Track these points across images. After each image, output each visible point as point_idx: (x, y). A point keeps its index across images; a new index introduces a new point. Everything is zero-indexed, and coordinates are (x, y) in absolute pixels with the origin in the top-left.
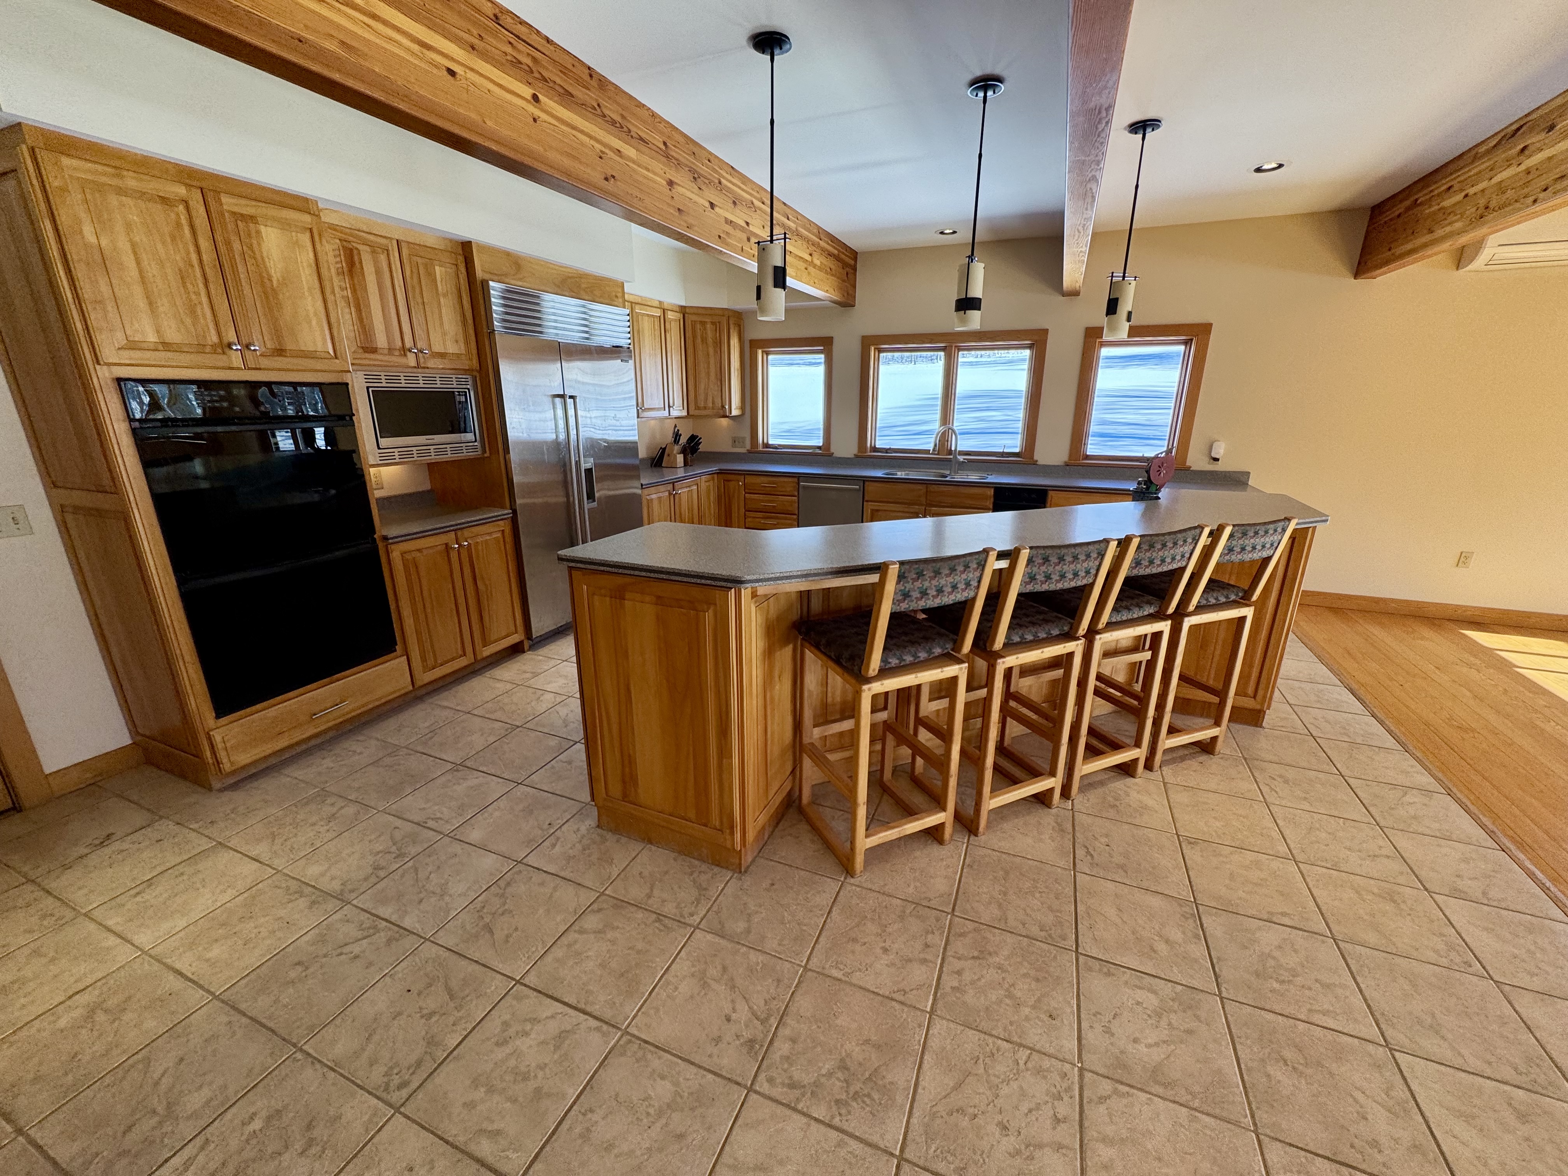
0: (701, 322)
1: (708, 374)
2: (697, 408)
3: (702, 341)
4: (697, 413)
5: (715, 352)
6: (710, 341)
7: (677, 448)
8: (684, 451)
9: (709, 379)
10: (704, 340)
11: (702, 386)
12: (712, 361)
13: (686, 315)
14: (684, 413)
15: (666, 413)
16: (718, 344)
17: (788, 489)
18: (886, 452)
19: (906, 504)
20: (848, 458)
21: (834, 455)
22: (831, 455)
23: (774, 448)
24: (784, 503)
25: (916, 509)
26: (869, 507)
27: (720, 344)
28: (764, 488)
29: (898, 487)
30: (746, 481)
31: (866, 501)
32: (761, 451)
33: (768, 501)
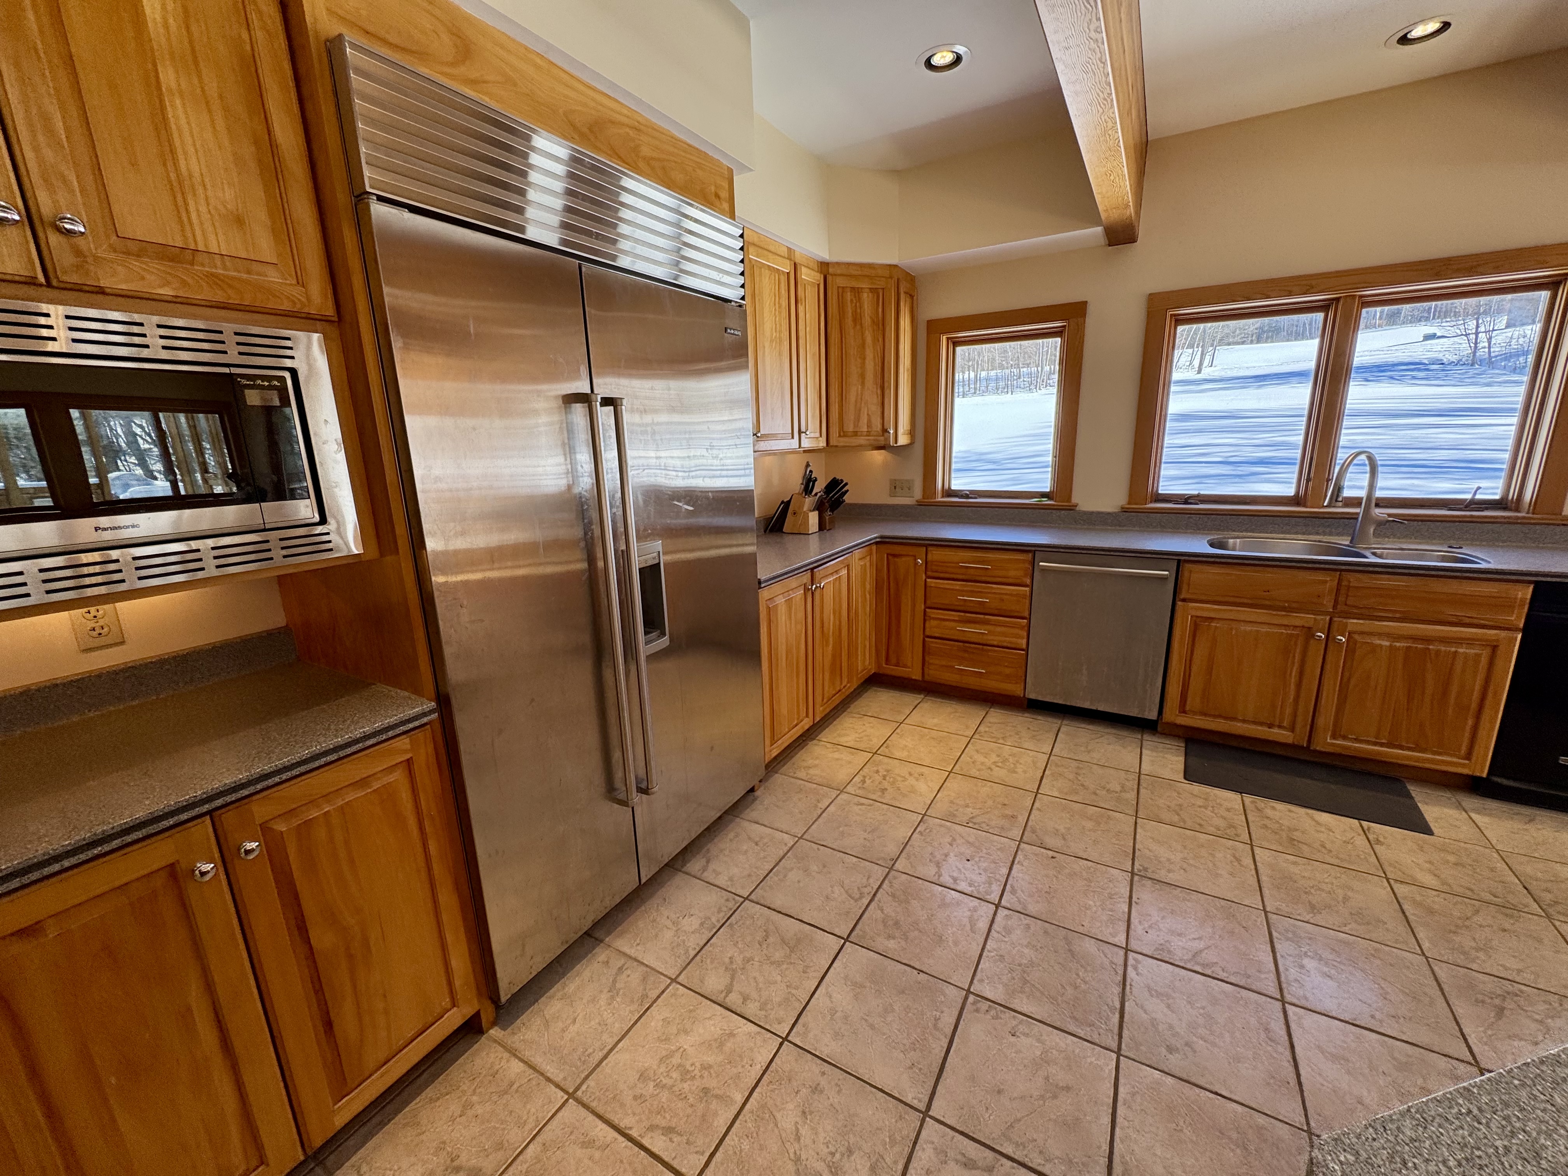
0: (853, 289)
1: (862, 376)
2: (843, 434)
3: (855, 320)
4: (843, 442)
5: (875, 340)
6: (867, 320)
7: (809, 502)
8: (819, 507)
9: (863, 384)
10: (857, 319)
11: (852, 397)
12: (869, 353)
13: (829, 278)
14: (822, 443)
15: (794, 444)
16: (880, 325)
17: (1013, 573)
18: (1186, 502)
19: (1283, 609)
20: (1109, 513)
21: (1077, 508)
22: (1072, 508)
23: (962, 497)
24: (1005, 597)
25: (1305, 619)
26: (1188, 612)
27: (883, 325)
28: (963, 571)
29: (1269, 575)
30: (930, 557)
31: (1184, 600)
32: (939, 502)
33: (972, 593)
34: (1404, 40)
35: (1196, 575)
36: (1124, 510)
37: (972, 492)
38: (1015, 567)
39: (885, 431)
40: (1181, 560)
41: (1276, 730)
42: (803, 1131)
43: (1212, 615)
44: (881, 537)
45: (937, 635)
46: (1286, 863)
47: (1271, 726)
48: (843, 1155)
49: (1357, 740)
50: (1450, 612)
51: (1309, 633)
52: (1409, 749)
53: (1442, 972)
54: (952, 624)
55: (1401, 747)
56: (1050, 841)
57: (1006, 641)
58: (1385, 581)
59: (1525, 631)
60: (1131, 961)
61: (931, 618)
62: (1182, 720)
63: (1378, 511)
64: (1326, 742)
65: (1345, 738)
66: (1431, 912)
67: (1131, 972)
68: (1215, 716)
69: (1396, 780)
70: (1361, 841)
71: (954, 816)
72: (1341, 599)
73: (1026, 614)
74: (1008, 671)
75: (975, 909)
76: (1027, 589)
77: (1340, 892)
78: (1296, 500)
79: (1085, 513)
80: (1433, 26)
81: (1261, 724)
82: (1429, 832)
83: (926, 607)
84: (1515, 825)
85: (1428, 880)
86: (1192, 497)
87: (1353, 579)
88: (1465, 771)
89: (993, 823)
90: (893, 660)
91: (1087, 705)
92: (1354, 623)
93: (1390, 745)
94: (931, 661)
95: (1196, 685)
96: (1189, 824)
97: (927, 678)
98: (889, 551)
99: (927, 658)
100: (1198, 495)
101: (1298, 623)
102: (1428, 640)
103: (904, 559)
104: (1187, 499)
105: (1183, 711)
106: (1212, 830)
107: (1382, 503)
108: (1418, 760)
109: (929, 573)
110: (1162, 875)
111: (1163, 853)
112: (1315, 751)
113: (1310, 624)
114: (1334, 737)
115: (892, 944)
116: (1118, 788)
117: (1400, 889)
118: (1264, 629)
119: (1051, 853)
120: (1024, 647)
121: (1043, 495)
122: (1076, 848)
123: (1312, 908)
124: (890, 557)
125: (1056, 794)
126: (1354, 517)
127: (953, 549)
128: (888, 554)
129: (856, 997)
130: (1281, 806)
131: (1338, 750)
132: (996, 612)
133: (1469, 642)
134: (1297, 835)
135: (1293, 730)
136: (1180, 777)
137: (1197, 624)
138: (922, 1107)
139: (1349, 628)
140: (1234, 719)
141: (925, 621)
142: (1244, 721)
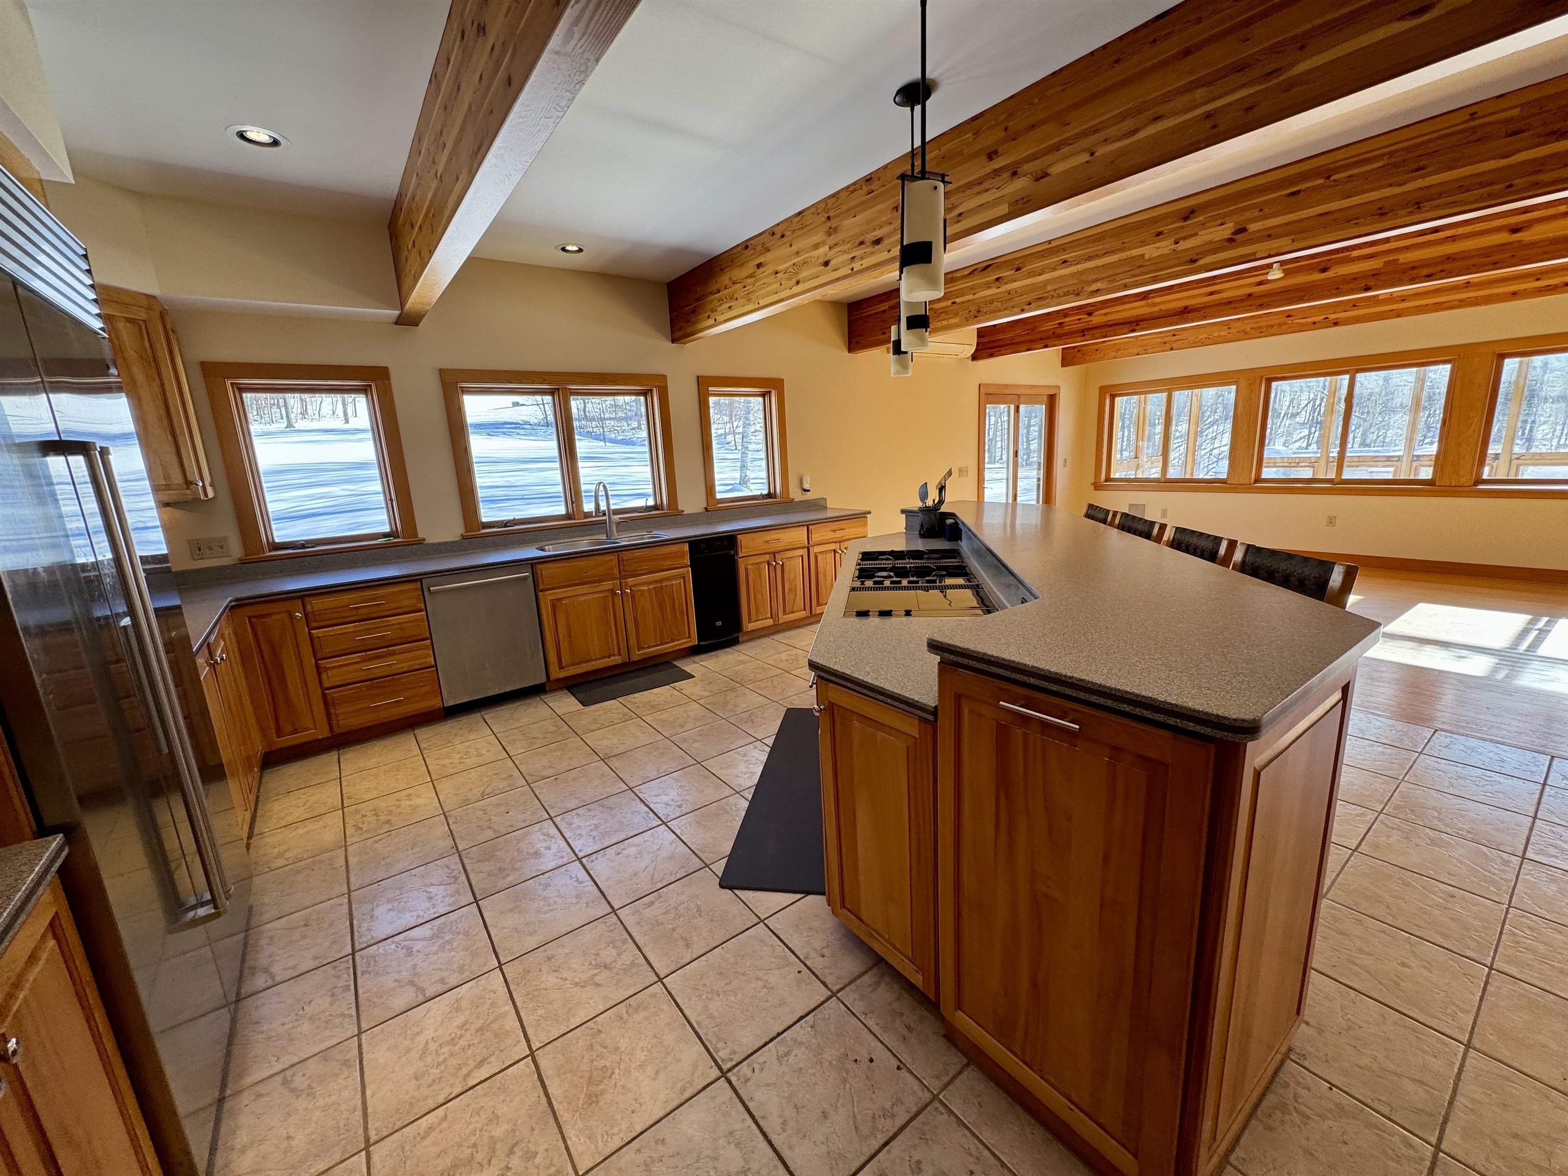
17: (406, 603)
18: (506, 526)
19: (595, 582)
20: (453, 542)
21: (426, 542)
22: (421, 542)
23: (293, 548)
24: (404, 626)
25: (608, 585)
26: (547, 597)
27: (155, 361)
28: (354, 612)
29: (583, 563)
30: (309, 608)
31: (541, 591)
32: (269, 556)
33: (368, 631)
34: (564, 249)
35: (546, 571)
36: (464, 537)
37: (308, 541)
38: (407, 596)
39: (189, 483)
40: (532, 564)
41: (612, 658)
42: (565, 975)
43: (560, 596)
44: (237, 600)
45: (338, 683)
46: (657, 716)
47: (609, 657)
48: (595, 960)
49: (649, 647)
50: (668, 563)
51: (613, 592)
52: (669, 642)
53: (731, 720)
54: (357, 667)
55: (666, 643)
56: (546, 773)
57: (416, 664)
58: (638, 553)
59: (691, 566)
60: (637, 792)
61: (327, 669)
62: (563, 674)
63: (615, 517)
64: (637, 655)
65: (643, 648)
66: (715, 704)
67: (641, 795)
68: (580, 663)
69: (668, 662)
70: (675, 692)
71: (468, 800)
72: (622, 568)
73: (428, 635)
74: (424, 690)
75: (541, 829)
76: (424, 613)
77: (685, 715)
78: (568, 516)
79: (433, 545)
80: (575, 248)
81: (605, 657)
82: (694, 677)
83: (316, 660)
84: (714, 660)
85: (706, 694)
86: (509, 521)
87: (625, 555)
88: (691, 644)
89: (500, 786)
90: (288, 728)
91: (496, 691)
92: (631, 581)
93: (662, 644)
94: (338, 712)
95: (564, 645)
96: (607, 724)
97: (337, 731)
98: (250, 614)
99: (332, 711)
100: (514, 520)
101: (607, 588)
102: (660, 581)
103: (275, 617)
104: (506, 524)
105: (561, 668)
106: (618, 721)
107: (617, 512)
108: (673, 647)
109: (314, 624)
110: (616, 752)
111: (606, 742)
112: (634, 662)
113: (611, 587)
114: (639, 650)
115: (510, 879)
116: (555, 728)
117: (701, 702)
118: (590, 597)
119: (553, 778)
120: (433, 663)
121: (385, 535)
122: (564, 766)
123: (681, 726)
124: (253, 620)
125: (523, 751)
126: (604, 522)
127: (335, 595)
128: (249, 618)
129: (520, 913)
130: (636, 695)
131: (643, 657)
132: (399, 641)
133: (675, 577)
134: (652, 703)
135: (620, 654)
136: (581, 707)
137: (555, 605)
138: (610, 910)
139: (630, 584)
140: (590, 660)
141: (319, 674)
142: (595, 660)
